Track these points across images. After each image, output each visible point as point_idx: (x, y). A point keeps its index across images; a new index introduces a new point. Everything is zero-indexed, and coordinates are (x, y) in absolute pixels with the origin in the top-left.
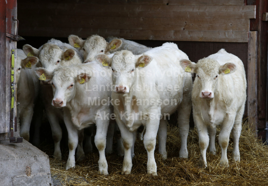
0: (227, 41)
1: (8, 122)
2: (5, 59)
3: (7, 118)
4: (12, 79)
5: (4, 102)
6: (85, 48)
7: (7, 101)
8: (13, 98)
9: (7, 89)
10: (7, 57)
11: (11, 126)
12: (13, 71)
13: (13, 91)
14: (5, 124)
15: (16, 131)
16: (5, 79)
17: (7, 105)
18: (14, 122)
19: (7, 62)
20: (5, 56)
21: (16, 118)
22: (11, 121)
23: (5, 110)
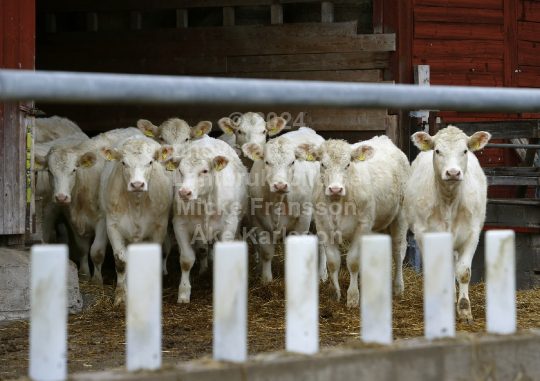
0: (360, 129)
1: (23, 220)
2: (18, 139)
3: (22, 215)
4: (28, 165)
5: (18, 194)
6: (164, 137)
7: (22, 192)
8: (29, 190)
9: (21, 178)
10: (21, 137)
11: (27, 225)
12: (29, 154)
13: (29, 180)
14: (18, 222)
15: (34, 231)
16: (18, 165)
17: (22, 198)
18: (31, 220)
19: (21, 143)
20: (18, 135)
21: (34, 216)
22: (27, 219)
23: (18, 204)
